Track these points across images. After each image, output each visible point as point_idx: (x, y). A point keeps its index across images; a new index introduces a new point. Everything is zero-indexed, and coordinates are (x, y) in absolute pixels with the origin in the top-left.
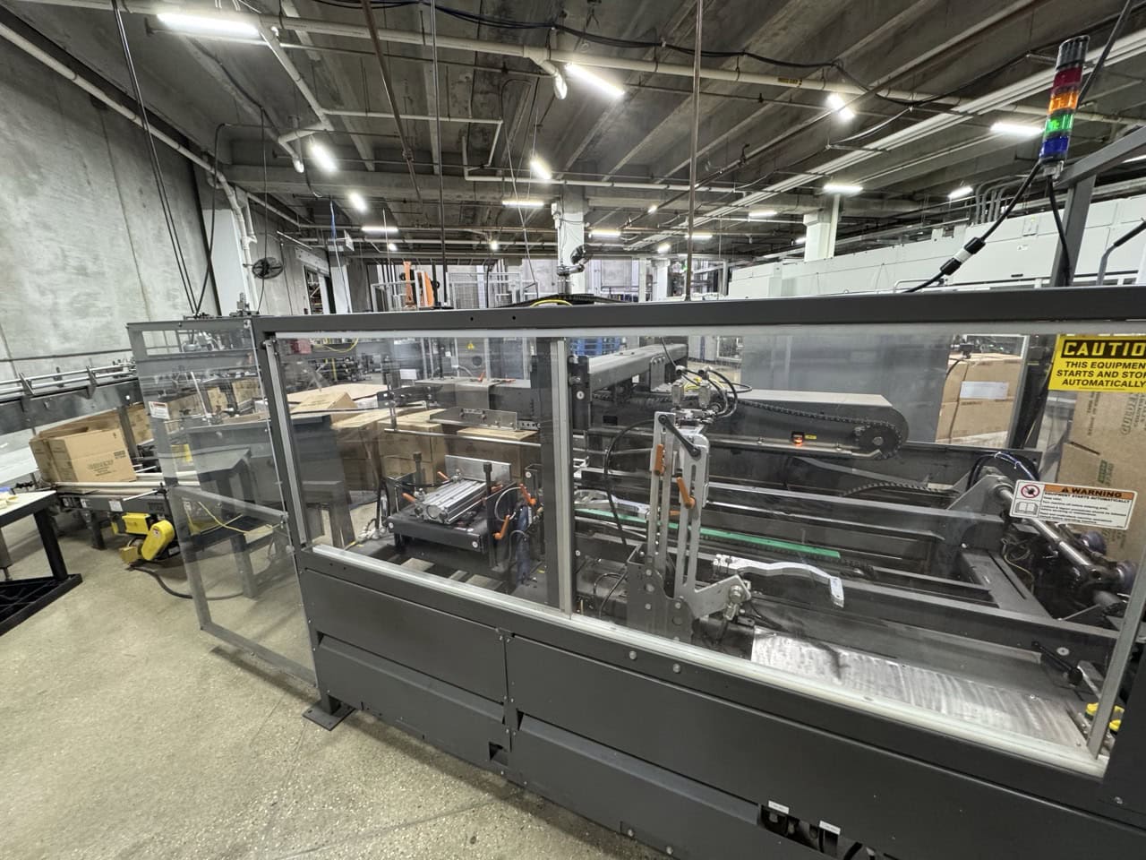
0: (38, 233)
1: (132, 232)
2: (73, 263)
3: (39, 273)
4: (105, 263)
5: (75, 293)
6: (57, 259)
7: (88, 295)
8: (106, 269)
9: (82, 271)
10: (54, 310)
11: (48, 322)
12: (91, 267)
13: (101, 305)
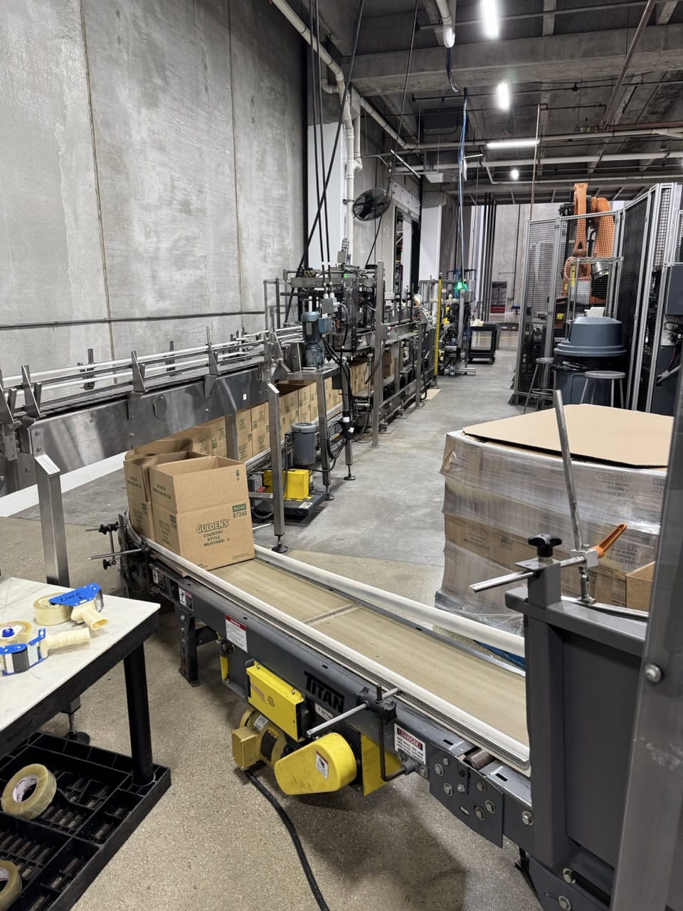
0: (154, 155)
1: (238, 155)
2: (179, 196)
3: (147, 208)
4: (208, 198)
5: (176, 237)
6: (165, 190)
7: (187, 238)
8: (208, 206)
9: (186, 207)
10: (154, 258)
11: (148, 273)
12: (195, 203)
13: (199, 252)
